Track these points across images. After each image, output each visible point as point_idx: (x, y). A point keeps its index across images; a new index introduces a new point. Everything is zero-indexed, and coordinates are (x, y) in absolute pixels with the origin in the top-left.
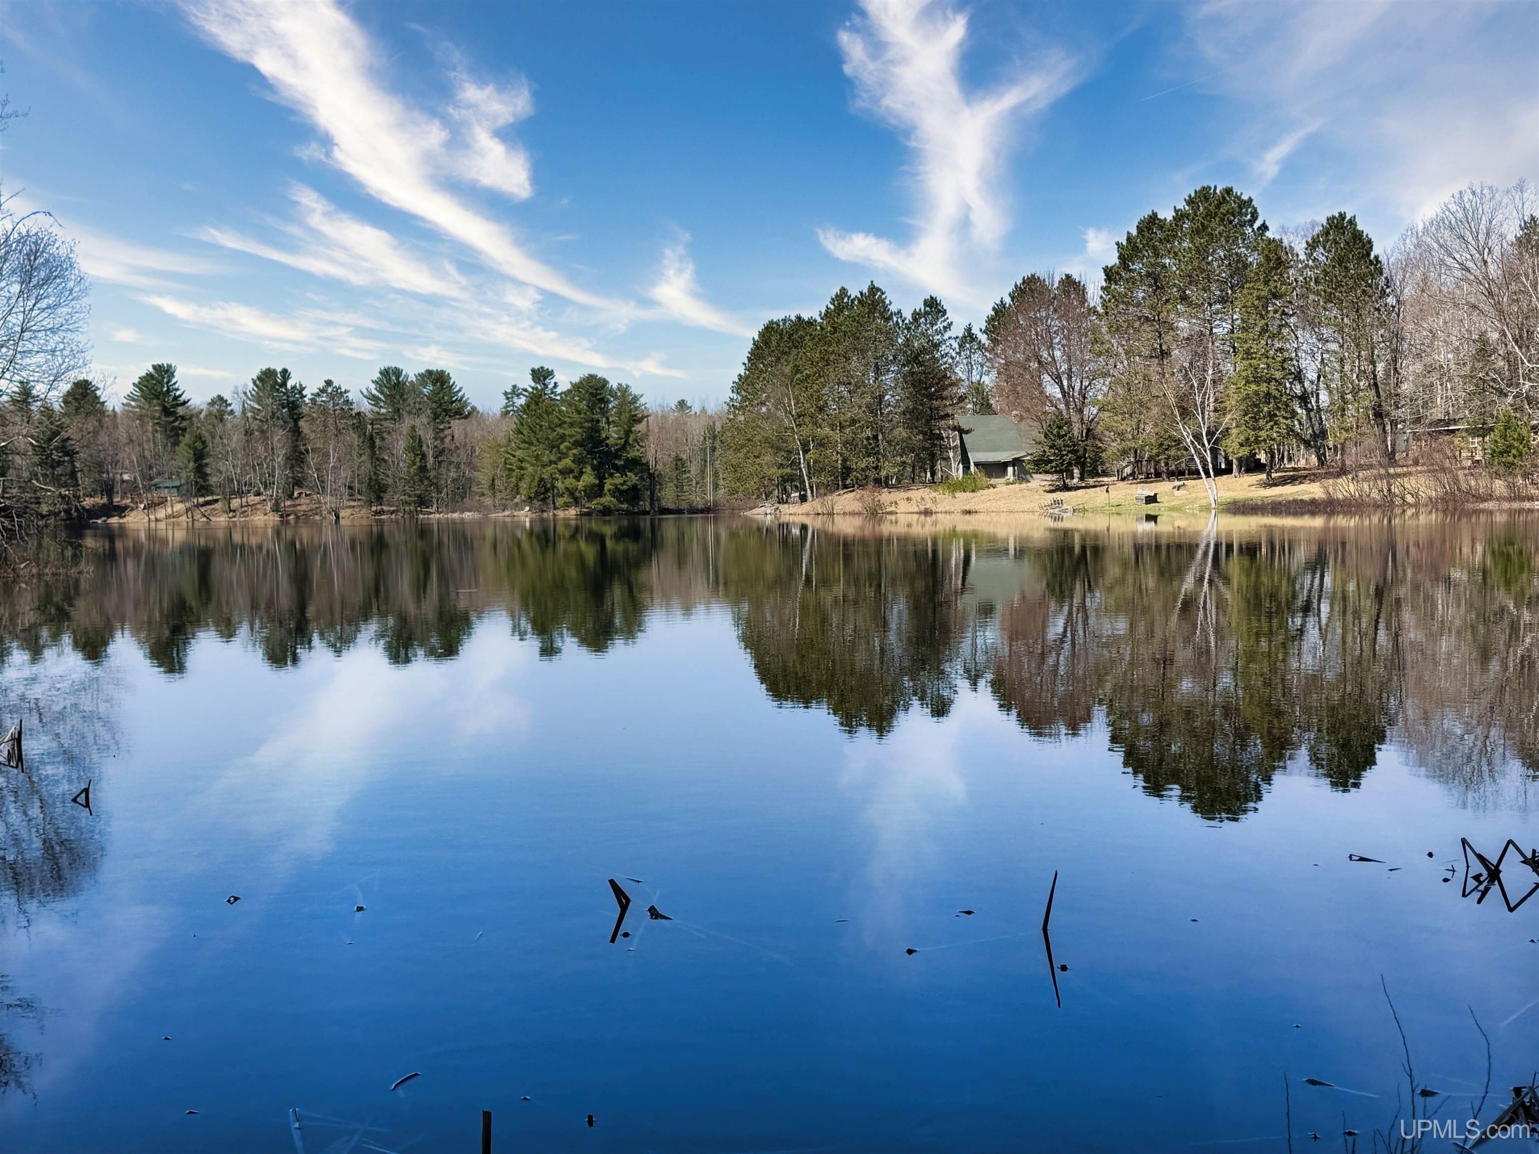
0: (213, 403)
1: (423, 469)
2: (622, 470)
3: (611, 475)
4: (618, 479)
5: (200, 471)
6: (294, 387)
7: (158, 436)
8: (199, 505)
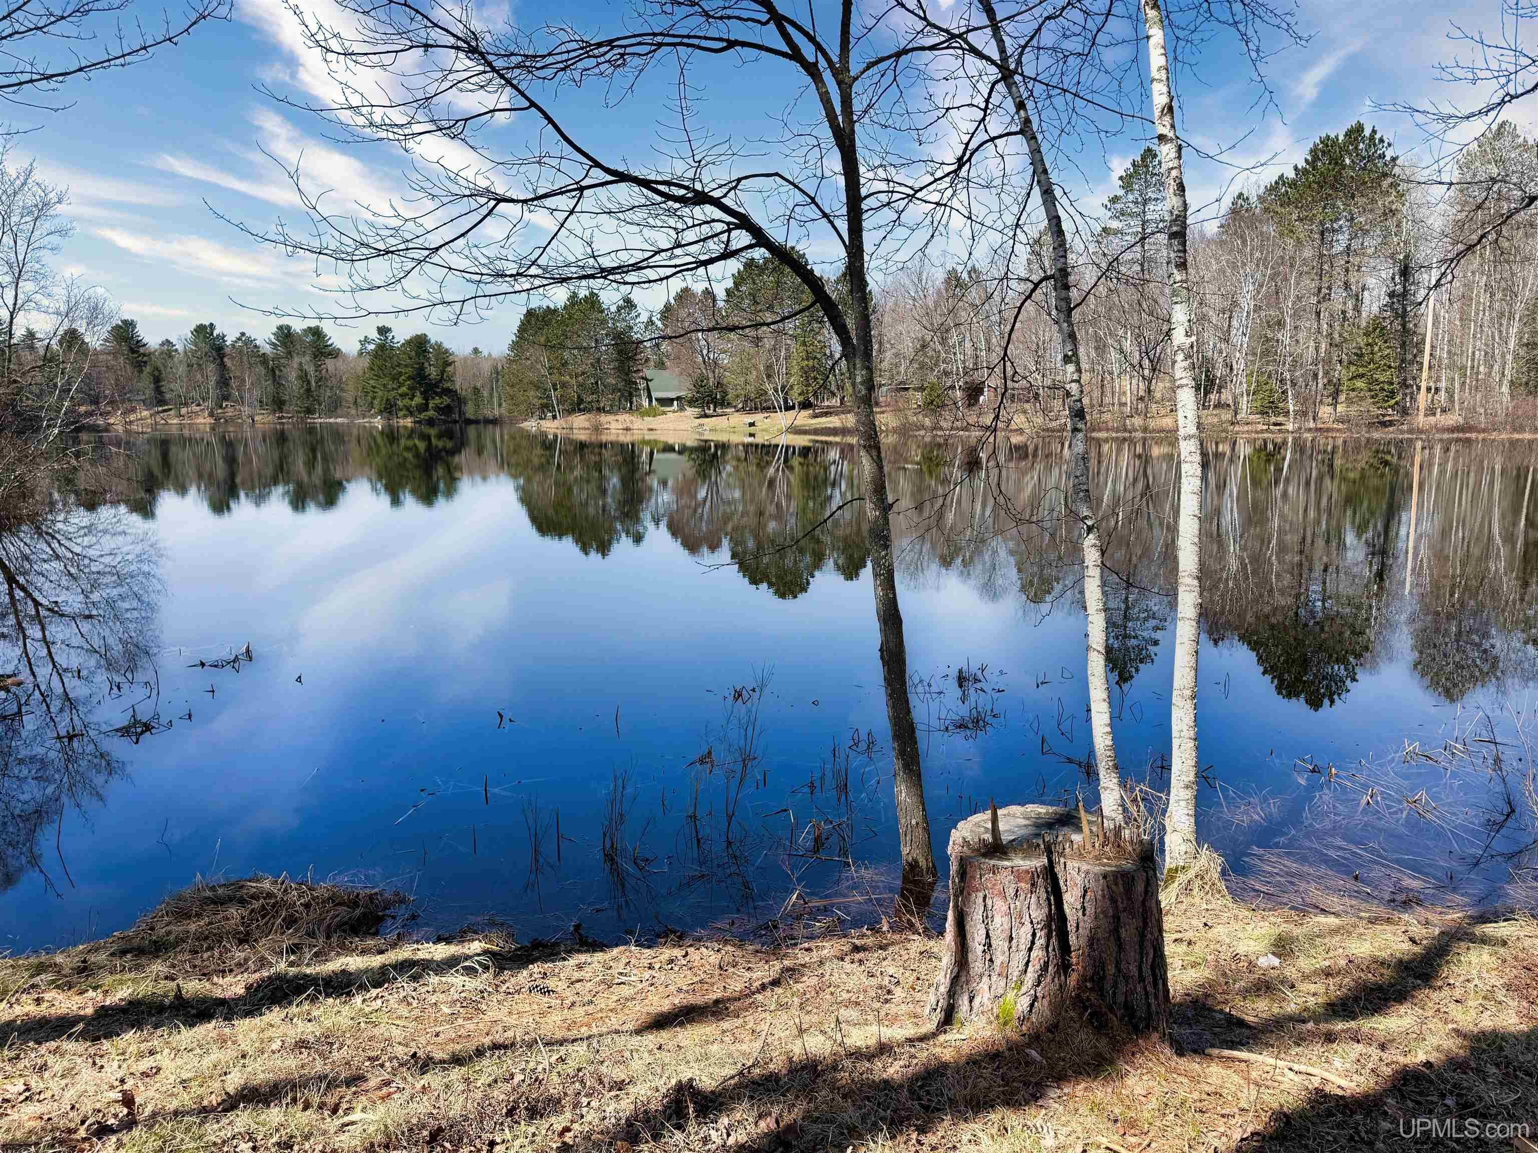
0: (163, 344)
1: (309, 390)
2: (440, 395)
3: (433, 398)
4: (437, 400)
5: (158, 390)
6: (218, 335)
7: (128, 366)
8: (158, 412)
